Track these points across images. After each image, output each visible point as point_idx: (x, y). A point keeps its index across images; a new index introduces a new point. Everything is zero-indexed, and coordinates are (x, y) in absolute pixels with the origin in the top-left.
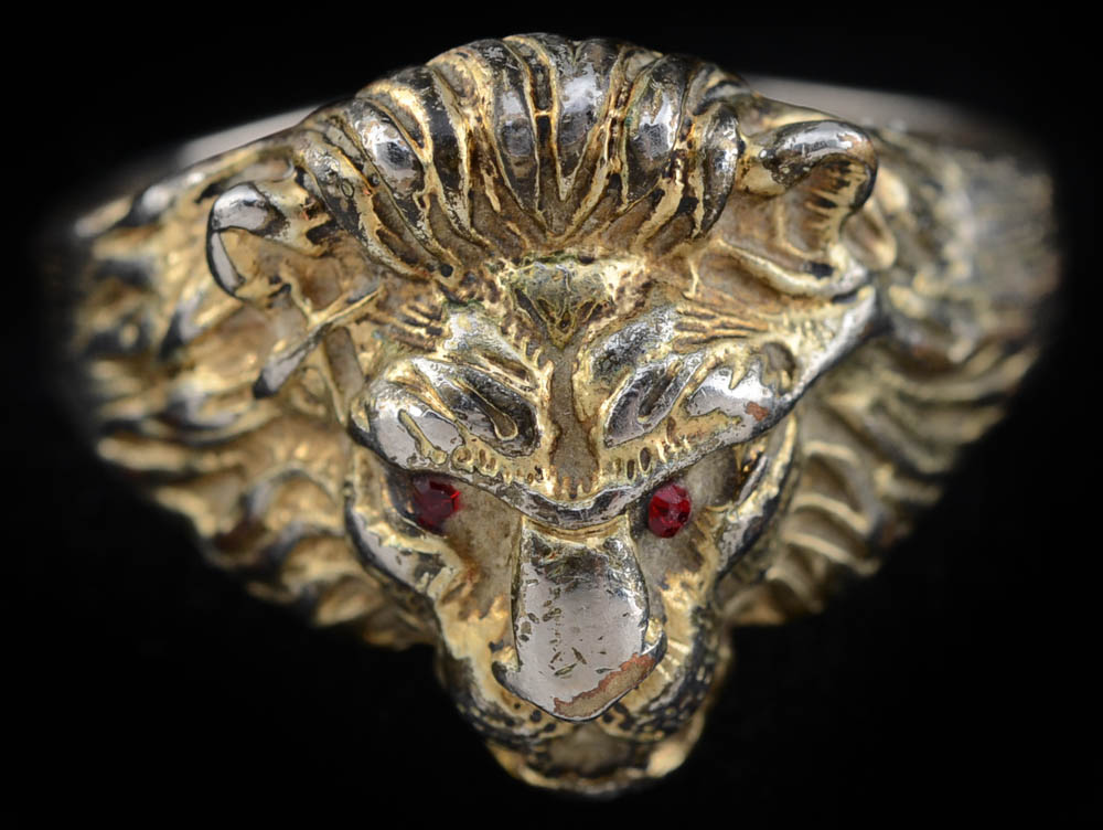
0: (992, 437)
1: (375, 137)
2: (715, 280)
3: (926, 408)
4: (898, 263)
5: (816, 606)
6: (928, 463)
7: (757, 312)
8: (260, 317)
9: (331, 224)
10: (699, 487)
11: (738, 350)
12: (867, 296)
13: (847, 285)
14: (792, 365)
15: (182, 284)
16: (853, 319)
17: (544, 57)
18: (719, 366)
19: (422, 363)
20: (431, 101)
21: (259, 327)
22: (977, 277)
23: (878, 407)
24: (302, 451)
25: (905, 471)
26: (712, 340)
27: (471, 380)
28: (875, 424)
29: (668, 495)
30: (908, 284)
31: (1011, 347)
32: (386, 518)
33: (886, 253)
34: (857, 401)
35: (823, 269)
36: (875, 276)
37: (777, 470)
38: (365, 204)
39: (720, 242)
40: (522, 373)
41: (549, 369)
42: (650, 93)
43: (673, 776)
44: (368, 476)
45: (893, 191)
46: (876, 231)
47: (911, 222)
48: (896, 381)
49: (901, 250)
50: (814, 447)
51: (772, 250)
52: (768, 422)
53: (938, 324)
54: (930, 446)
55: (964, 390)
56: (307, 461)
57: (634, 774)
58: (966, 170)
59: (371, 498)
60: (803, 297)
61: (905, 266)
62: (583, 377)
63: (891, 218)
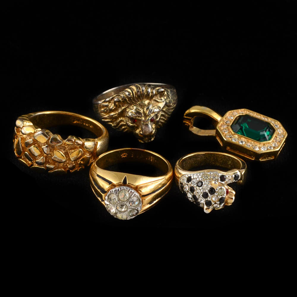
0: (174, 111)
1: (127, 93)
2: (154, 101)
3: (169, 109)
4: (166, 98)
5: (162, 126)
6: (170, 114)
7: (157, 104)
8: (118, 108)
9: (124, 100)
10: (154, 118)
11: (156, 107)
12: (165, 101)
13: (163, 101)
14: (160, 108)
15: (110, 106)
16: (164, 103)
17: (139, 86)
18: (155, 108)
19: (132, 110)
20: (131, 90)
21: (117, 109)
22: (172, 99)
23: (166, 110)
24: (122, 118)
25: (168, 115)
26: (154, 106)
27: (137, 111)
28: (166, 111)
29: (153, 119)
30: (167, 100)
31: (175, 104)
32: (130, 123)
33: (165, 98)
34: (164, 110)
35: (161, 100)
36: (165, 100)
37: (160, 116)
38: (127, 99)
39: (154, 99)
40: (141, 110)
41: (142, 110)
42: (148, 88)
43: (153, 140)
44: (128, 120)
45: (166, 93)
46: (165, 96)
47: (167, 95)
48: (167, 108)
49: (167, 97)
50: (162, 114)
51: (158, 99)
52: (158, 112)
53: (170, 102)
54: (170, 112)
55: (172, 108)
56: (122, 119)
57: (150, 141)
58: (170, 90)
59: (129, 121)
60: (160, 102)
61: (167, 98)
62: (145, 110)
63: (165, 95)
